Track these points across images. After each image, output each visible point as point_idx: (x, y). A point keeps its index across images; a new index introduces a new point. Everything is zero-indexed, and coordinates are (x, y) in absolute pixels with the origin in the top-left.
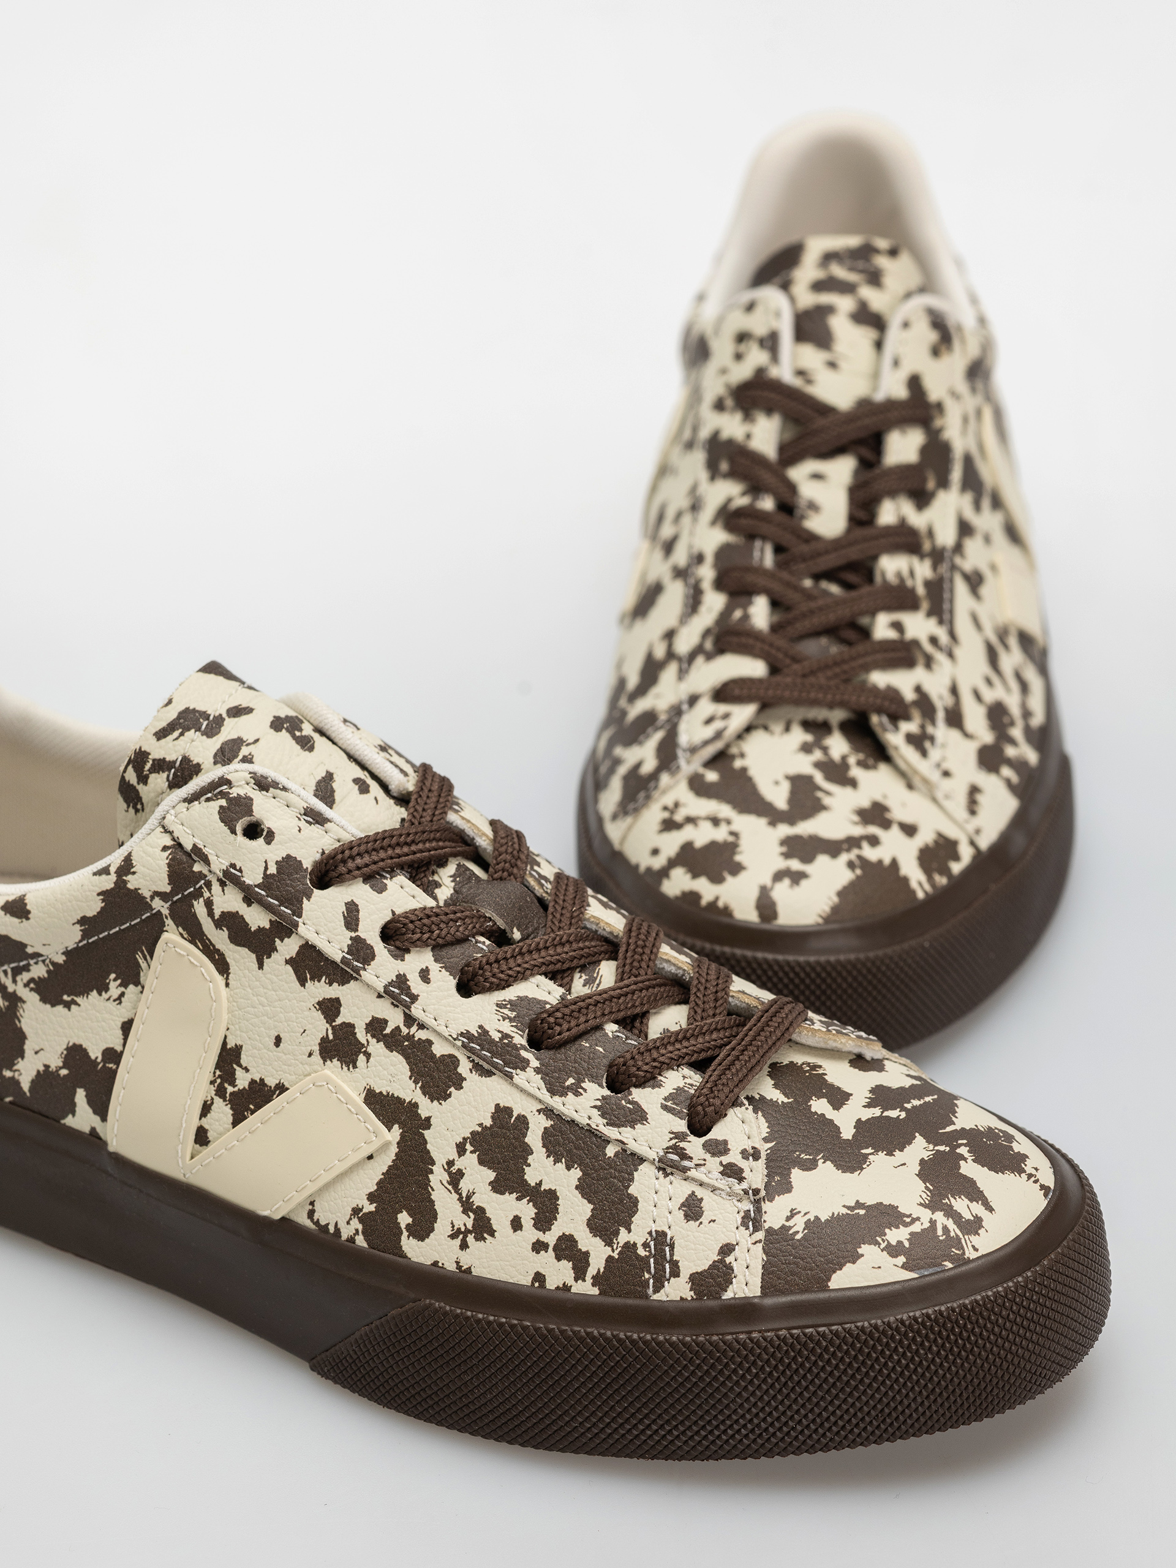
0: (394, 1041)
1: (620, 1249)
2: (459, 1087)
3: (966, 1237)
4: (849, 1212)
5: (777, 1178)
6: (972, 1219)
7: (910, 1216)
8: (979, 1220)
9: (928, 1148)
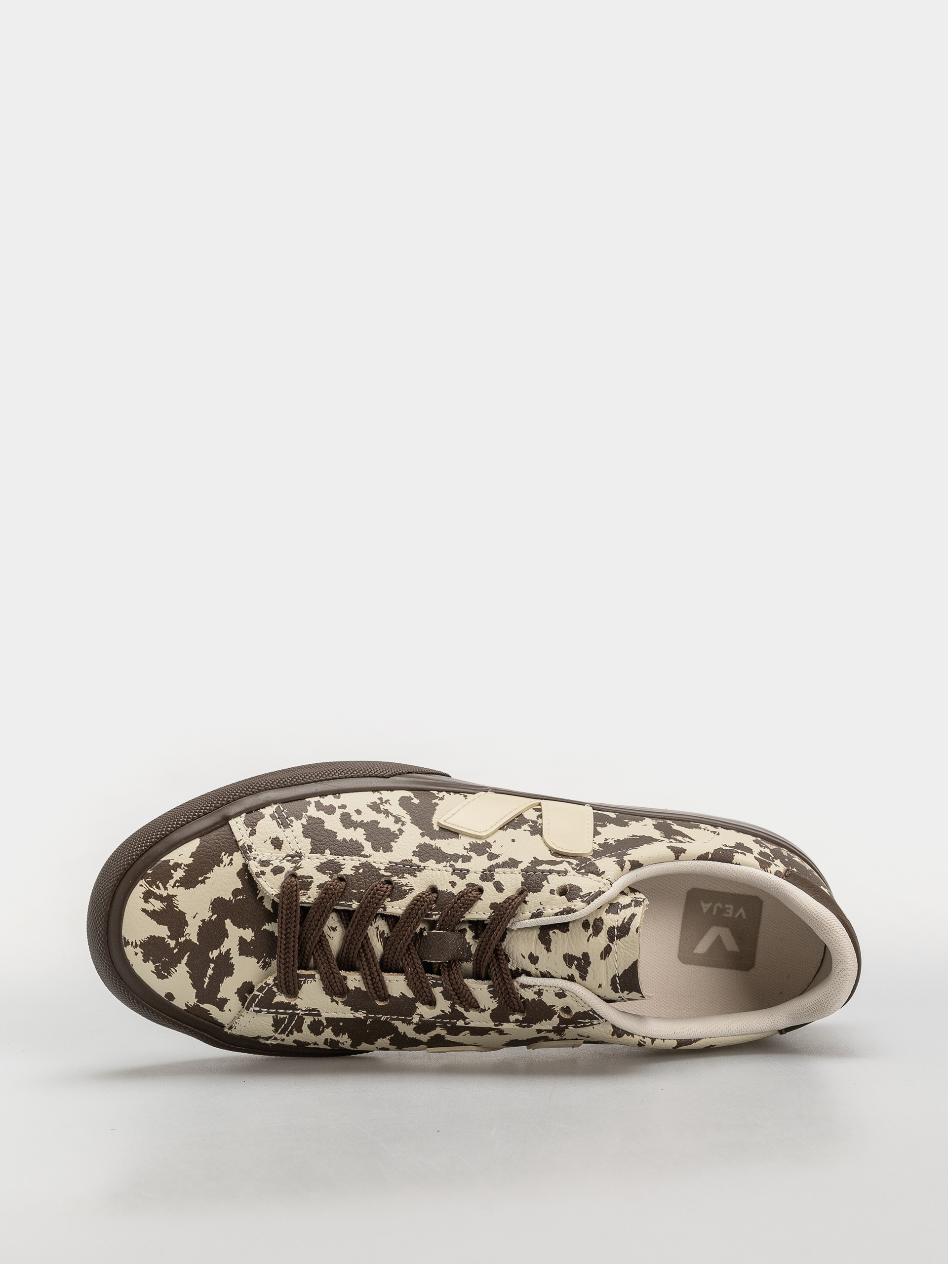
0: (456, 857)
1: (303, 816)
2: (414, 852)
3: (148, 889)
4: (206, 876)
5: (246, 877)
6: (149, 900)
7: (178, 887)
8: (146, 901)
9: (189, 936)
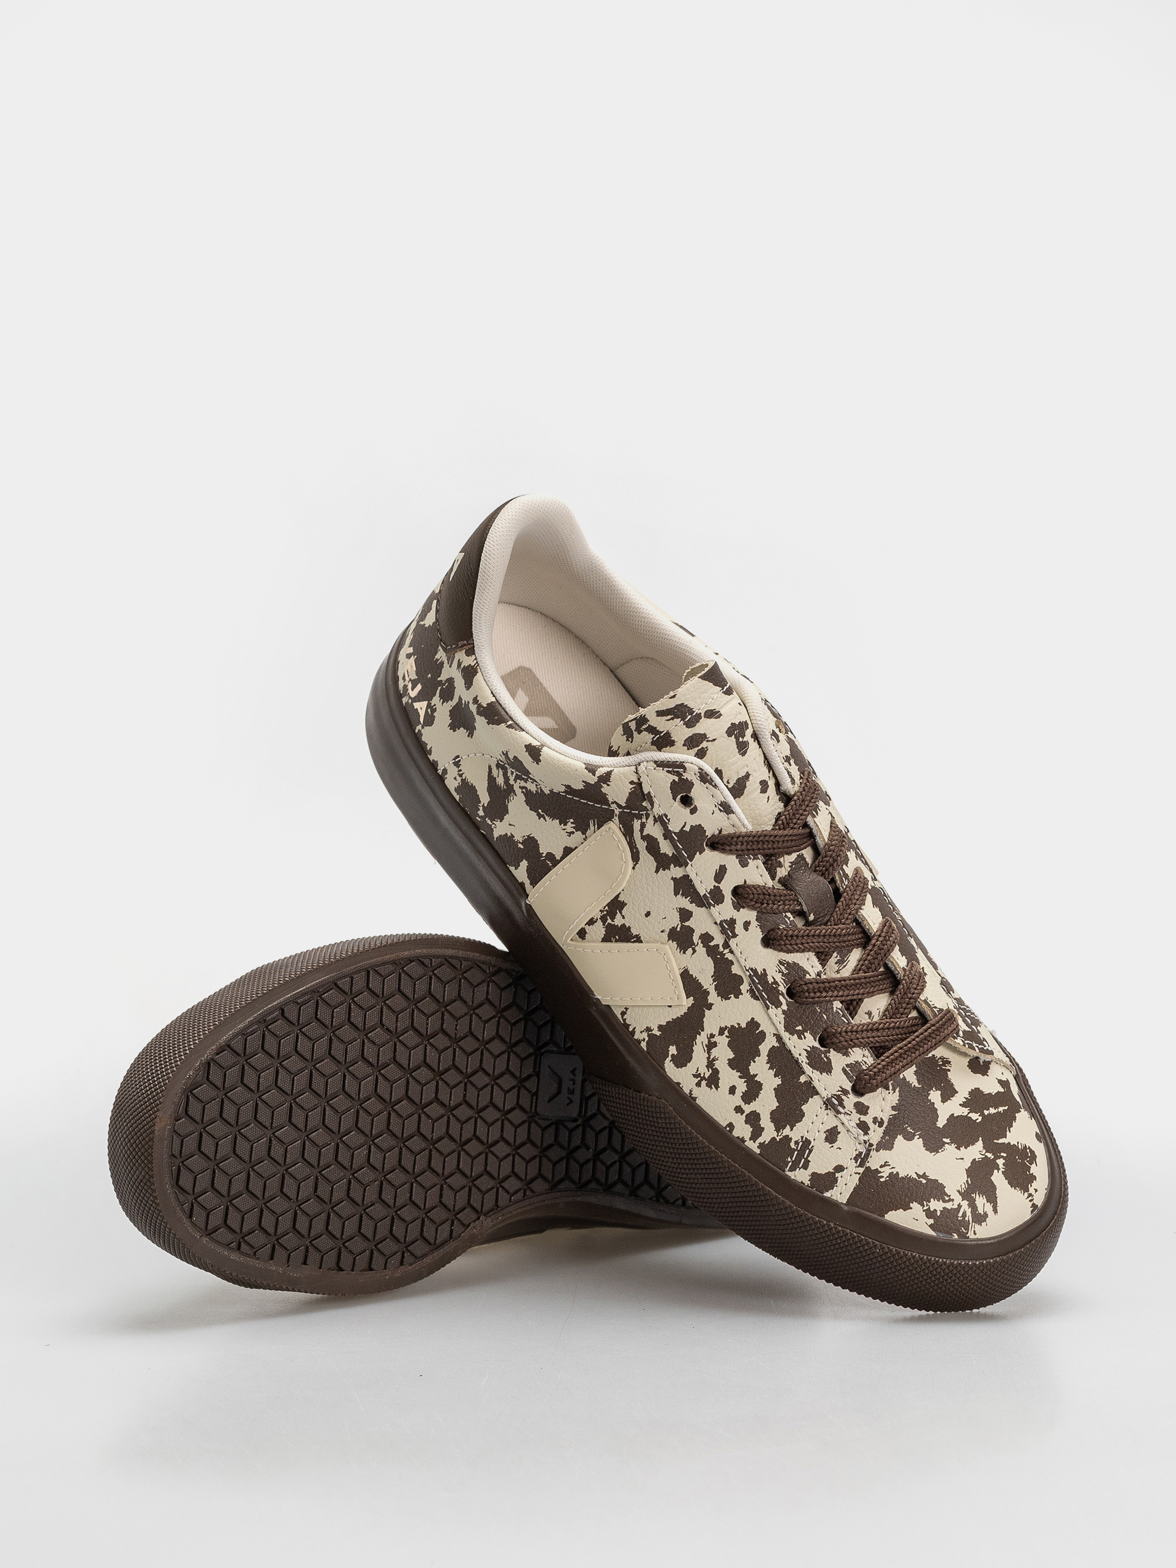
0: (712, 952)
1: (781, 1137)
2: (737, 997)
3: (973, 1224)
4: (917, 1178)
5: (887, 1138)
6: (982, 1213)
7: (949, 1196)
8: (986, 1215)
9: (982, 1152)
